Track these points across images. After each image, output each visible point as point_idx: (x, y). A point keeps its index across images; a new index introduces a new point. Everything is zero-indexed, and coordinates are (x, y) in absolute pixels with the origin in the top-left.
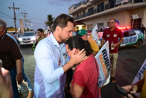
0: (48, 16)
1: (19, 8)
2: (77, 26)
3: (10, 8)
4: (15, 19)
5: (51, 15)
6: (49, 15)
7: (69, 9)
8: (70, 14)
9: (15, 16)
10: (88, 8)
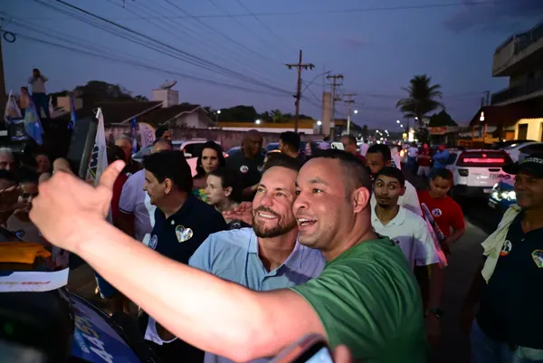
0: (412, 81)
1: (311, 66)
2: (523, 121)
3: (290, 66)
4: (298, 96)
5: (424, 78)
6: (417, 77)
7: (498, 51)
8: (497, 73)
9: (299, 88)
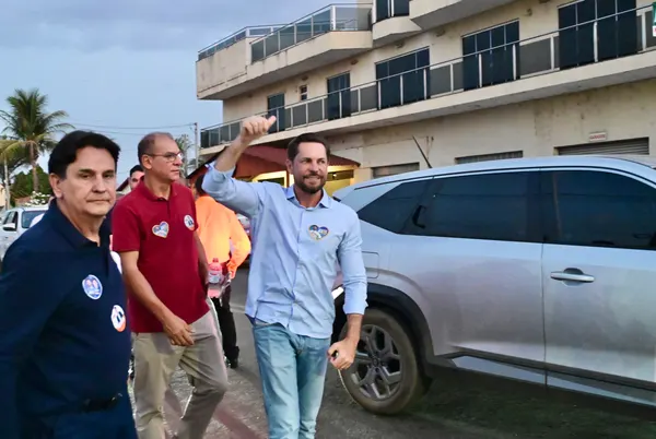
0: (12, 100)
5: (33, 97)
6: (21, 94)
7: (204, 56)
10: (380, 57)
